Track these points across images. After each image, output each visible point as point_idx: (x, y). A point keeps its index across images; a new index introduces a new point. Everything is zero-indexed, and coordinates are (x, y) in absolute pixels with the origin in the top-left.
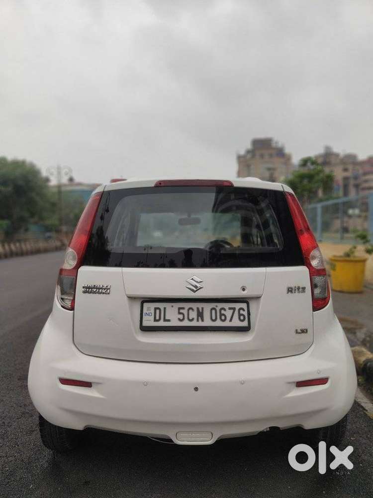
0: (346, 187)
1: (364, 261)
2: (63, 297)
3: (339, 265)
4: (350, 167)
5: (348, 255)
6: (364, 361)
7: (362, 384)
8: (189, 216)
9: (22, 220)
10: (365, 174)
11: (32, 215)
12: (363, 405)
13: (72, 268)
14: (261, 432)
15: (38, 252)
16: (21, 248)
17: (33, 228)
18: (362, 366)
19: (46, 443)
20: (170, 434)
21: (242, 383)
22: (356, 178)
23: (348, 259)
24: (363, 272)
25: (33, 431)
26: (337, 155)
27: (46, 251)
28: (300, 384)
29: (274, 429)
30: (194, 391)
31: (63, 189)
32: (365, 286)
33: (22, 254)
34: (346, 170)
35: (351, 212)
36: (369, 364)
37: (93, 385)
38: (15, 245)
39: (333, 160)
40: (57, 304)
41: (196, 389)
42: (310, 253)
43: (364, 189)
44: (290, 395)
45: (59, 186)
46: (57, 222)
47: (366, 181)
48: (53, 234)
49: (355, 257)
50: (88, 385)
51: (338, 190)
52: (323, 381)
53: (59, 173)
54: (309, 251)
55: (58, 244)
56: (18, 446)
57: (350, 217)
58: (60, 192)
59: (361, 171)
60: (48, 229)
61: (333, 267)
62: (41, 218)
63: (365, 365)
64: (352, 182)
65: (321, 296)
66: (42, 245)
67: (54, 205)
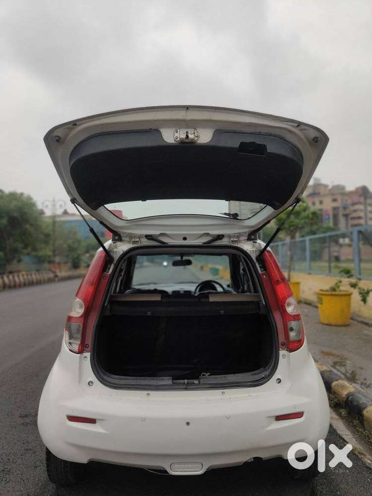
0: (335, 217)
1: (349, 295)
2: (71, 341)
3: (326, 299)
4: (339, 198)
5: (333, 289)
6: (346, 395)
7: (345, 417)
8: (182, 258)
9: (16, 251)
10: (354, 204)
11: (26, 246)
12: (344, 437)
13: (80, 315)
14: (246, 462)
15: (31, 284)
16: (15, 282)
17: (26, 259)
18: (345, 400)
19: (52, 477)
20: (165, 465)
21: (228, 418)
22: (345, 208)
23: (334, 293)
24: (349, 305)
25: (36, 467)
26: (326, 186)
27: (39, 283)
28: (279, 418)
29: (257, 460)
30: (186, 426)
31: (58, 219)
32: (352, 319)
33: (14, 286)
34: (335, 200)
35: (341, 241)
36: (350, 397)
37: (97, 421)
38: (8, 277)
39: (322, 191)
40: (65, 347)
41: (188, 424)
42: (285, 301)
43: (353, 218)
44: (270, 428)
45: (54, 217)
46: (50, 253)
47: (355, 211)
48: (46, 265)
49: (340, 291)
50: (92, 421)
51: (329, 219)
52: (299, 415)
53: (54, 206)
54: (285, 299)
55: (51, 275)
56: (24, 481)
57: (341, 246)
58: (54, 222)
59: (349, 202)
60: (40, 260)
61: (320, 301)
62: (35, 249)
63: (348, 398)
64: (341, 212)
65: (296, 339)
66: (35, 277)
67: (47, 236)
